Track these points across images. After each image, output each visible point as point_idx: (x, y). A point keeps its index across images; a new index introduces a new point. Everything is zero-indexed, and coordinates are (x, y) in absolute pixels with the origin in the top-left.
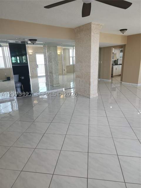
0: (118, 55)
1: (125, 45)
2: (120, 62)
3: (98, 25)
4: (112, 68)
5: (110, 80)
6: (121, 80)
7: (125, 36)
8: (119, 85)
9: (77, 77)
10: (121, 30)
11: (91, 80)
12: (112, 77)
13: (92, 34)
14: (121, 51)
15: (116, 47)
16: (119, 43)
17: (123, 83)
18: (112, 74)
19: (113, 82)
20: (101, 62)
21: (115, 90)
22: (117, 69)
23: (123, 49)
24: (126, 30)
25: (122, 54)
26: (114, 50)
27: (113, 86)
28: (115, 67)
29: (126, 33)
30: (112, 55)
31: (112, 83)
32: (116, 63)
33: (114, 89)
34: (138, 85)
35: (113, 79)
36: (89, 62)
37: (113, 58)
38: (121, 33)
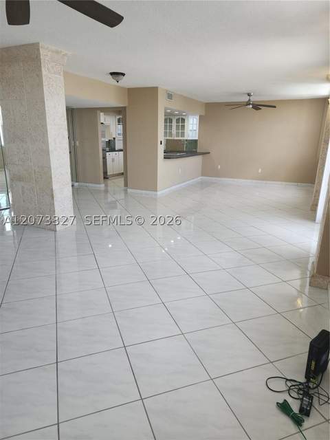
0: (112, 128)
1: (125, 108)
2: (119, 145)
3: (57, 52)
4: (104, 158)
5: (102, 186)
6: (126, 185)
7: (122, 88)
8: (122, 196)
10: (112, 74)
11: (55, 187)
12: (106, 177)
13: (44, 72)
14: (119, 121)
15: (107, 110)
16: (113, 102)
17: (129, 190)
18: (105, 172)
19: (109, 188)
20: (77, 143)
21: (115, 207)
22: (115, 160)
23: (121, 117)
24: (123, 74)
25: (120, 127)
26: (102, 118)
27: (110, 198)
28: (110, 155)
29: (125, 82)
30: (100, 127)
31: (106, 191)
32: (110, 146)
33: (113, 206)
34: (159, 193)
35: (109, 182)
36: (46, 143)
37: (103, 136)
38: (111, 81)
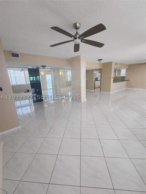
0: (97, 74)
1: (101, 69)
2: (99, 79)
3: (85, 57)
4: (95, 83)
5: (94, 90)
6: (100, 90)
7: (101, 63)
8: (99, 93)
9: (73, 89)
10: (98, 60)
11: (82, 91)
12: (95, 88)
13: (81, 62)
14: (99, 73)
15: (96, 70)
16: (98, 67)
17: (101, 92)
18: (95, 87)
19: (95, 91)
20: (88, 79)
21: (97, 97)
22: (98, 83)
23: (100, 71)
24: (102, 60)
26: (95, 72)
27: (95, 94)
28: (96, 82)
29: (102, 62)
30: (94, 75)
31: (94, 92)
32: (96, 79)
33: (96, 96)
34: (111, 93)
35: (96, 89)
36: (80, 80)
37: (95, 77)
38: (98, 62)
